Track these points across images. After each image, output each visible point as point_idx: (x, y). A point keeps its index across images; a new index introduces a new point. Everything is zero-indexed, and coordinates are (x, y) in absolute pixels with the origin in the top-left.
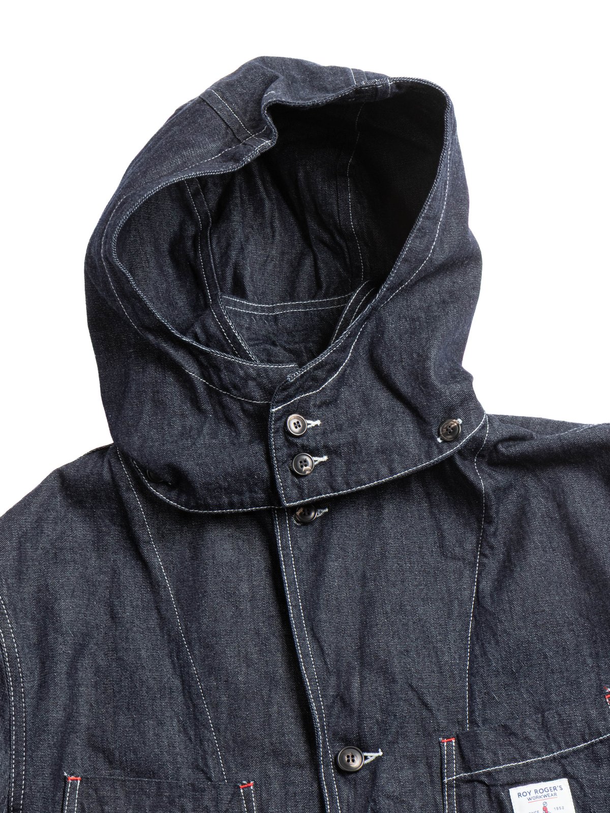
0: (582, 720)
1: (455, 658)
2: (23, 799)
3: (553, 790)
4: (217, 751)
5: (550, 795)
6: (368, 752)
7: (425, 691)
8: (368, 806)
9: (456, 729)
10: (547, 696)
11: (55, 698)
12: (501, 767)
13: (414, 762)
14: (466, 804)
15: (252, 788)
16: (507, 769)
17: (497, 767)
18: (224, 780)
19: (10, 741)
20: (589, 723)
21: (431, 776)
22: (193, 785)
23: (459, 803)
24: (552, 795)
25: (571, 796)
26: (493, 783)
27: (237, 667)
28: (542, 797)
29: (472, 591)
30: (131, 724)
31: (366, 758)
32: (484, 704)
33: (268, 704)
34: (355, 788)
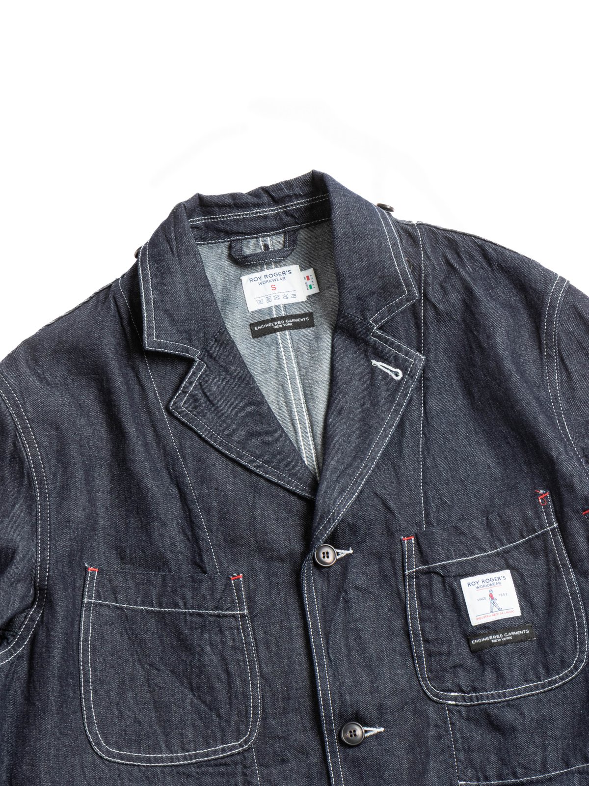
0: (520, 520)
1: (410, 470)
2: (48, 580)
3: (497, 580)
4: (211, 549)
5: (495, 584)
6: (339, 549)
7: (388, 497)
8: (340, 596)
9: (414, 530)
10: (491, 500)
11: (76, 500)
12: (454, 561)
13: (380, 558)
14: (424, 592)
15: (241, 579)
16: (458, 563)
17: (450, 561)
18: (217, 573)
19: (37, 532)
21: (394, 569)
22: (192, 577)
23: (419, 591)
24: (497, 584)
25: (513, 585)
26: (447, 574)
27: (225, 478)
28: (488, 585)
29: (420, 412)
30: (140, 526)
31: (338, 554)
32: (438, 508)
33: (253, 508)
34: (328, 580)
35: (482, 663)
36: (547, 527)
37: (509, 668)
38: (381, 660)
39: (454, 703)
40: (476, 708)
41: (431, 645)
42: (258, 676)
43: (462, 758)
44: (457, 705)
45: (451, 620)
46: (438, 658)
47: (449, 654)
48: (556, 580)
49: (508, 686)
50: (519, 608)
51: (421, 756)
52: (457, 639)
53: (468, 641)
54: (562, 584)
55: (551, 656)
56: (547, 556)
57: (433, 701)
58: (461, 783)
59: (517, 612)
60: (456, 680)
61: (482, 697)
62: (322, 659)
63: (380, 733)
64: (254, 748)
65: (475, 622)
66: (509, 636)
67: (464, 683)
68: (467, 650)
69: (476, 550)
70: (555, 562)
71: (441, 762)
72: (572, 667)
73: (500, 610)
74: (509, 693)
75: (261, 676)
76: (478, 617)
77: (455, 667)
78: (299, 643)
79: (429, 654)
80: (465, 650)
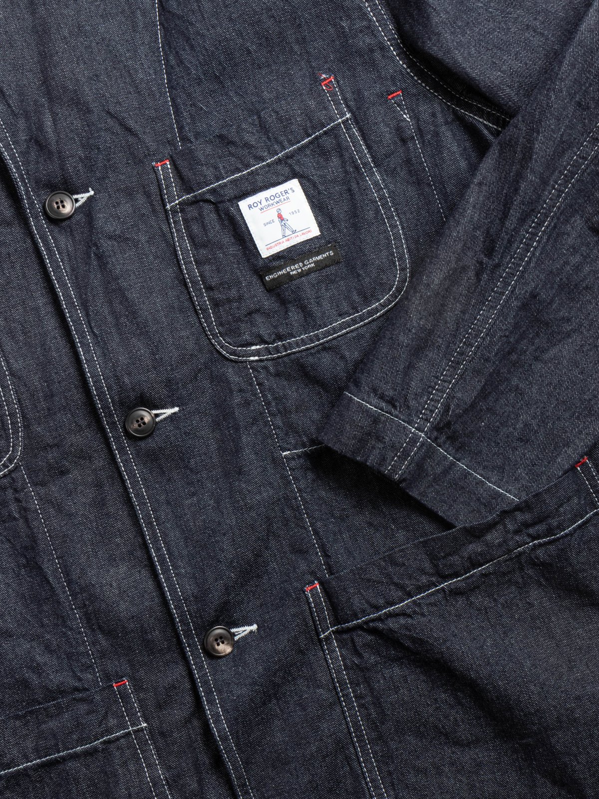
0: (302, 113)
1: (150, 74)
3: (284, 194)
5: (283, 200)
6: (78, 193)
7: (126, 115)
8: (90, 252)
12: (225, 181)
13: (130, 194)
14: (195, 228)
16: (231, 182)
17: (221, 182)
20: (308, 115)
21: (152, 205)
23: (187, 228)
24: (284, 200)
26: (220, 199)
28: (274, 204)
31: (77, 200)
32: (192, 117)
34: (72, 235)
35: (283, 302)
36: (338, 119)
37: (318, 303)
38: (158, 323)
39: (257, 358)
40: (286, 359)
41: (216, 292)
42: (8, 375)
43: (281, 424)
44: (261, 361)
45: (234, 256)
46: (227, 307)
47: (240, 299)
48: (358, 184)
49: (320, 326)
50: (316, 225)
51: (229, 432)
52: (246, 278)
53: (261, 278)
54: (367, 188)
55: (367, 280)
56: (341, 156)
57: (231, 360)
58: (285, 453)
59: (315, 232)
60: (255, 330)
61: (290, 346)
62: (85, 337)
63: (174, 413)
64: (22, 465)
65: (265, 252)
66: (310, 264)
67: (264, 332)
68: (262, 289)
69: (252, 161)
70: (354, 162)
71: (255, 434)
72: (394, 289)
73: (294, 232)
74: (323, 334)
75: (12, 374)
76: (269, 246)
77: (250, 314)
78: (51, 323)
79: (216, 304)
80: (259, 290)
